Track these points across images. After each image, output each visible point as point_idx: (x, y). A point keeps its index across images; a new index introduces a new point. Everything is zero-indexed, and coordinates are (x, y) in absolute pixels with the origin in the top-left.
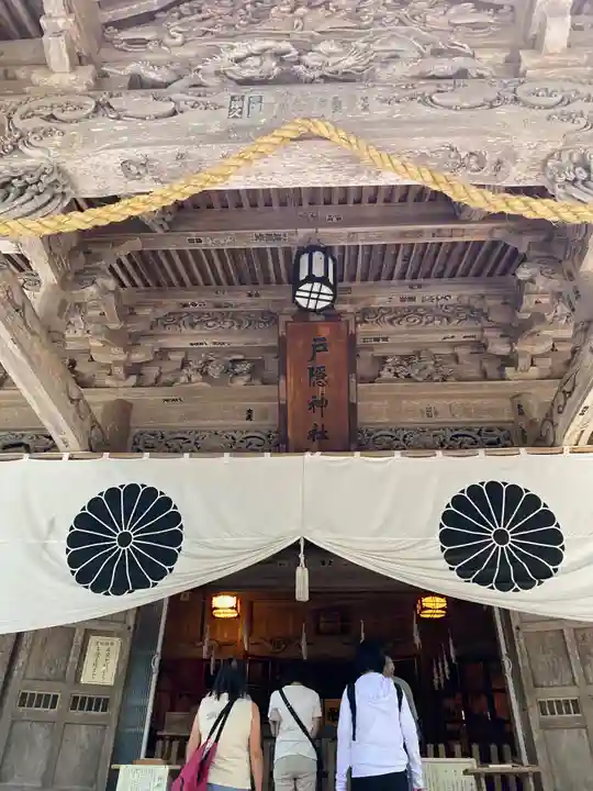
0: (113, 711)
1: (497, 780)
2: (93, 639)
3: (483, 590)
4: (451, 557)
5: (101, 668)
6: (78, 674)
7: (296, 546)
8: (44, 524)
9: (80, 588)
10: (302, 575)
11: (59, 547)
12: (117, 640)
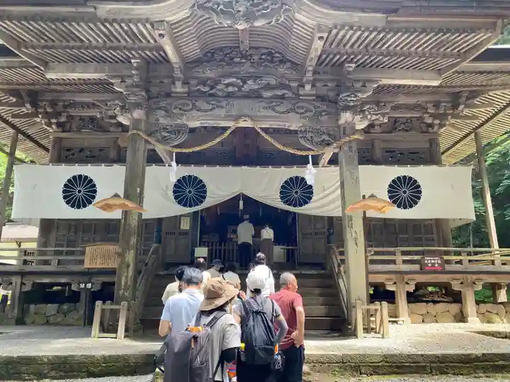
0: (190, 235)
1: (290, 251)
2: (182, 218)
3: (289, 207)
4: (282, 198)
5: (185, 225)
6: (180, 228)
7: (239, 195)
8: (165, 188)
9: (179, 206)
10: (241, 203)
11: (171, 194)
12: (189, 218)
